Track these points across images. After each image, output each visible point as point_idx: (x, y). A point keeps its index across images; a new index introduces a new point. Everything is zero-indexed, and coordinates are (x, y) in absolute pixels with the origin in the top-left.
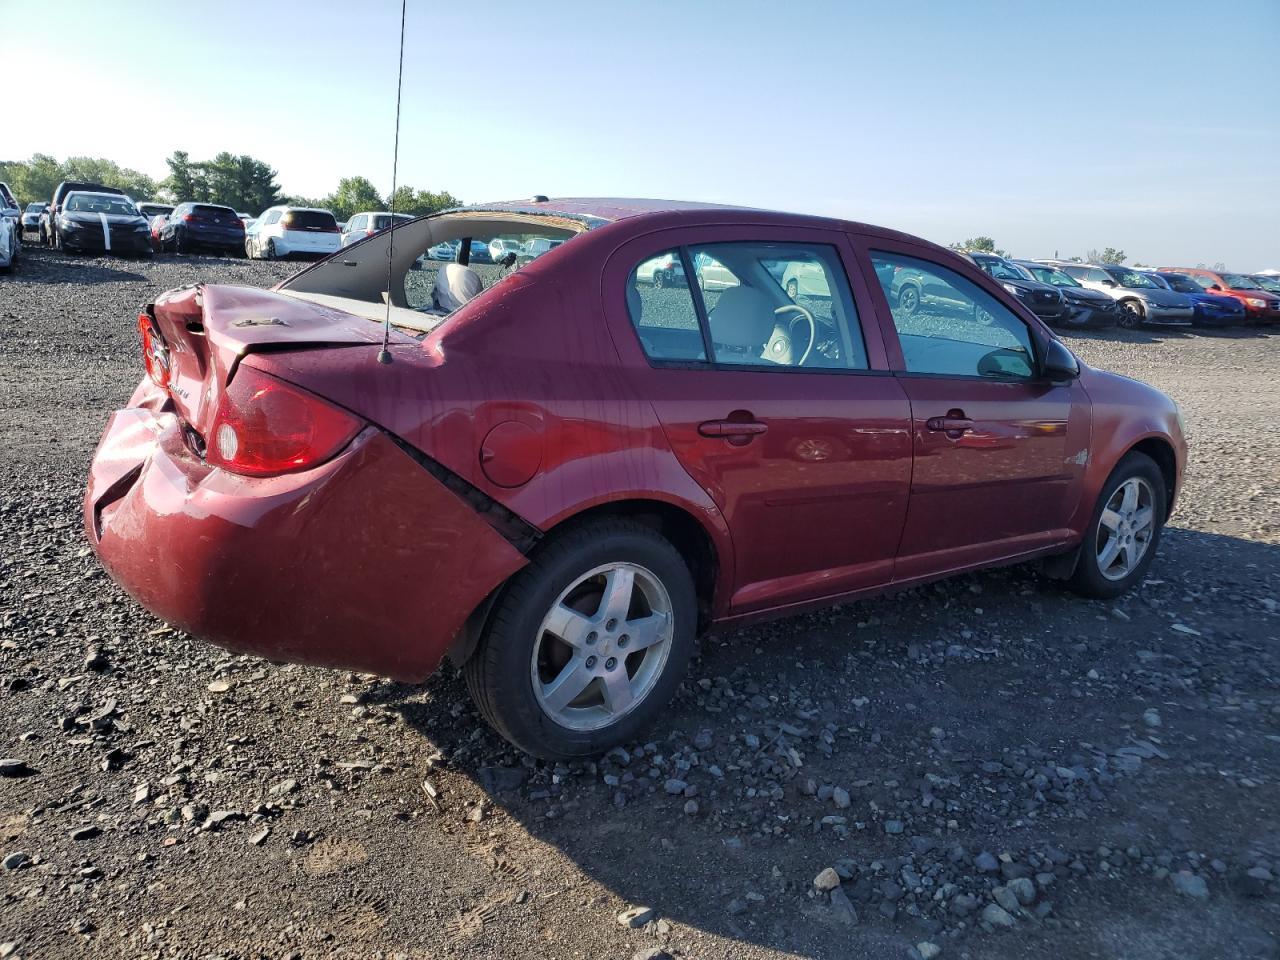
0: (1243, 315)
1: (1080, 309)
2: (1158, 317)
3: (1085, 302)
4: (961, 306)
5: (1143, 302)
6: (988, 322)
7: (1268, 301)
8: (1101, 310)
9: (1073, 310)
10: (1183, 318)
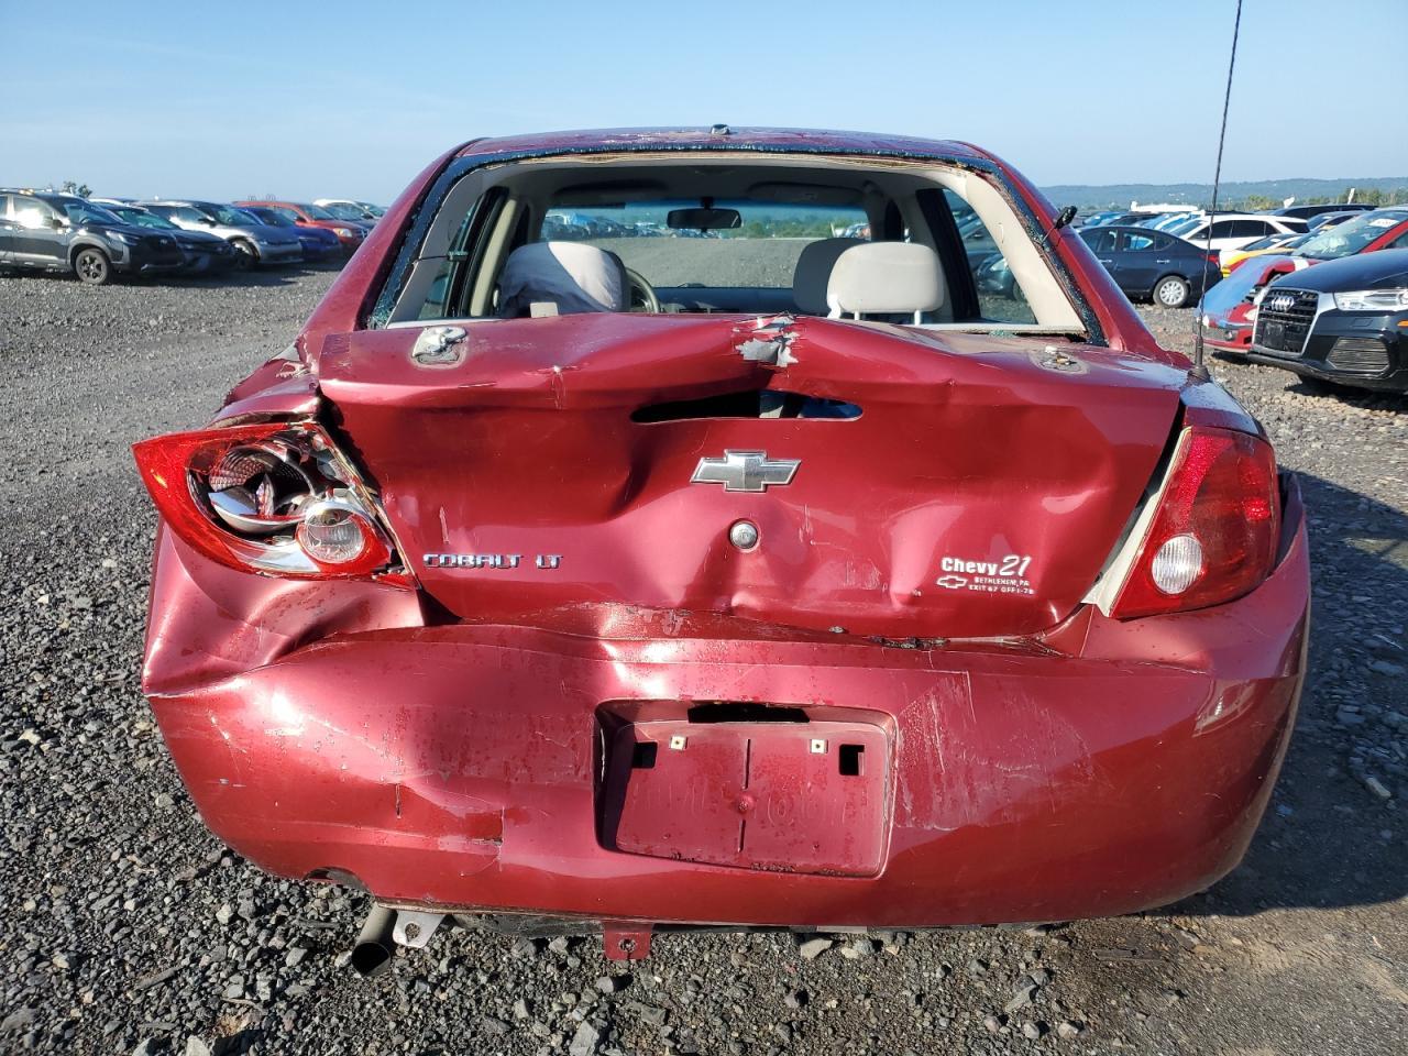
0: (340, 246)
1: (197, 255)
2: (273, 256)
3: (197, 246)
4: (52, 262)
5: (251, 240)
6: (98, 280)
7: (353, 230)
8: (218, 253)
9: (188, 256)
10: (294, 254)
